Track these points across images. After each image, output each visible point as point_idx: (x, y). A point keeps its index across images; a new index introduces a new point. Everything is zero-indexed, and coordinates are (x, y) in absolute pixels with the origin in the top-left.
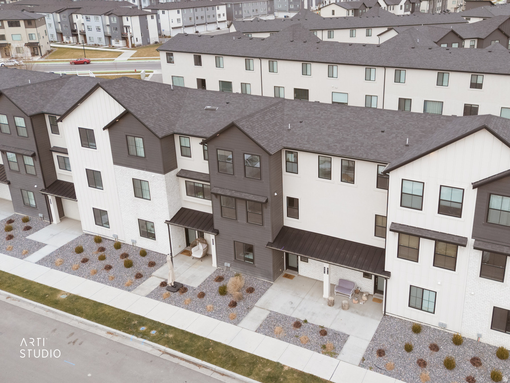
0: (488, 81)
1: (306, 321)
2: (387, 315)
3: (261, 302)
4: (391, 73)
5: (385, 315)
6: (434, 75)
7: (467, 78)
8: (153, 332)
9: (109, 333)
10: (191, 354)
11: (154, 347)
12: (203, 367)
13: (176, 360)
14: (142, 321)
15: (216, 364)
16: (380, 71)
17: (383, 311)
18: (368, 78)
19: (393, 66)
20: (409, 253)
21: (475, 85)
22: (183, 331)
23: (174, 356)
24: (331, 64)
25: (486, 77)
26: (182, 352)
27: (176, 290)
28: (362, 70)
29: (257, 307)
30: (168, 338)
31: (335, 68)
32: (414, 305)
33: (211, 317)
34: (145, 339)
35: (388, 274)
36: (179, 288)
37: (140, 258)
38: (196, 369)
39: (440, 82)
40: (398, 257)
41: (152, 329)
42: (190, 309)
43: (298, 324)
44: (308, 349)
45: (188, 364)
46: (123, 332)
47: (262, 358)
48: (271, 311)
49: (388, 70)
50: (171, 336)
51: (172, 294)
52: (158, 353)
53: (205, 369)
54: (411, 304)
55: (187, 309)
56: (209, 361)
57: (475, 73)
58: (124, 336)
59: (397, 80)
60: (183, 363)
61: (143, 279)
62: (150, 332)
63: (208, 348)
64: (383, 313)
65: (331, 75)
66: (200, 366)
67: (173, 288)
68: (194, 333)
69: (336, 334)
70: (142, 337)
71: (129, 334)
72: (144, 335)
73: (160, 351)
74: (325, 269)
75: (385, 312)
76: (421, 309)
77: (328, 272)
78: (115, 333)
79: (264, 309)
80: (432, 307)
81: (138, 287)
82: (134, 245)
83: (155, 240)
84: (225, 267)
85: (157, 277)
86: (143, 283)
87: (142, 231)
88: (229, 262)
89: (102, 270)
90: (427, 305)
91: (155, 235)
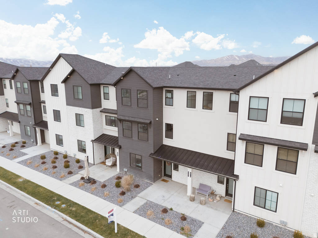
1: (171, 209)
2: (235, 212)
3: (142, 194)
5: (234, 211)
8: (63, 206)
9: (36, 204)
10: (82, 223)
11: (59, 215)
12: (88, 233)
13: (70, 226)
14: (60, 198)
15: (97, 232)
17: (233, 207)
20: (254, 159)
22: (83, 207)
23: (70, 223)
26: (77, 220)
27: (88, 182)
29: (138, 196)
30: (71, 210)
32: (258, 204)
33: (105, 200)
34: (56, 209)
35: (237, 177)
36: (91, 181)
37: (75, 163)
38: (82, 234)
40: (245, 163)
41: (63, 204)
42: (94, 194)
43: (165, 211)
44: (169, 229)
45: (78, 229)
46: (44, 203)
47: (133, 232)
48: (148, 200)
50: (74, 209)
51: (86, 184)
52: (60, 220)
53: (88, 235)
54: (256, 203)
55: (92, 194)
56: (93, 229)
58: (44, 206)
61: (72, 175)
62: (62, 205)
63: (96, 220)
64: (233, 209)
66: (85, 232)
67: (88, 181)
68: (90, 209)
69: (193, 221)
70: (54, 208)
71: (48, 205)
72: (56, 207)
73: (63, 218)
74: (188, 173)
75: (234, 209)
76: (264, 208)
77: (191, 175)
78: (39, 203)
79: (143, 198)
80: (274, 207)
81: (66, 179)
82: (75, 157)
83: (86, 153)
84: (124, 172)
85: (81, 174)
86: (71, 177)
87: (79, 148)
88: (126, 168)
89: (51, 168)
90: (270, 204)
91: (86, 150)
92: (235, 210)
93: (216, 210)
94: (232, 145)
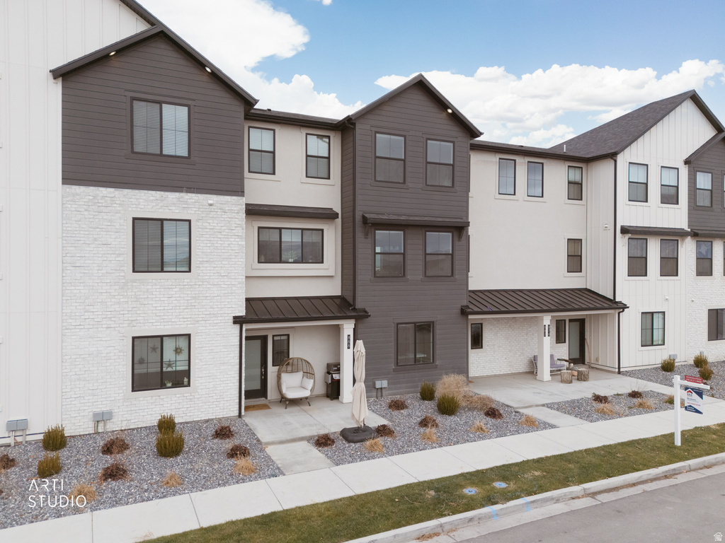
17: (617, 366)
20: (638, 267)
40: (628, 275)
54: (643, 342)
64: (617, 370)
71: (473, 509)
73: (578, 498)
74: (545, 329)
75: (619, 368)
76: (652, 345)
77: (549, 332)
79: (529, 407)
80: (661, 338)
81: (279, 466)
82: (100, 430)
83: (189, 385)
84: (374, 394)
85: (282, 442)
86: (273, 458)
87: (140, 374)
88: (383, 379)
89: (101, 485)
90: (657, 336)
91: (187, 373)
92: (621, 370)
93: (607, 379)
94: (575, 261)
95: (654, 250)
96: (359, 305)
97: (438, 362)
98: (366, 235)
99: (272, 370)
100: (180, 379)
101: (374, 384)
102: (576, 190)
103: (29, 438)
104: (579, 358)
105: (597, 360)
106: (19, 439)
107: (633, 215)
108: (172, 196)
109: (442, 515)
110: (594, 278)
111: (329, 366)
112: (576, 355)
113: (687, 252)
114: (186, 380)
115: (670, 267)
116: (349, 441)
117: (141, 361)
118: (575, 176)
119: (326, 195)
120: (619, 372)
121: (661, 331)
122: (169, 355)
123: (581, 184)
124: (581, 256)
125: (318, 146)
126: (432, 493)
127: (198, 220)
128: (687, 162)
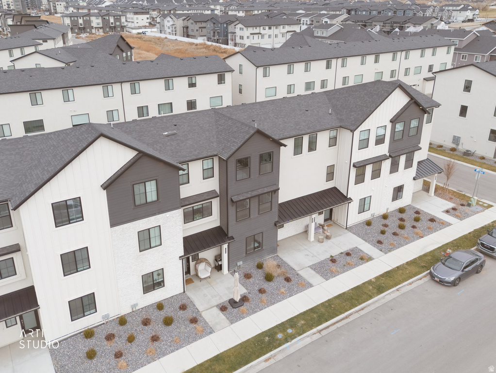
0: (200, 80)
1: (332, 256)
4: (127, 87)
6: (162, 82)
7: (185, 81)
8: (290, 331)
10: (332, 317)
11: (308, 336)
12: (349, 316)
14: (268, 334)
15: (351, 309)
16: (117, 87)
18: (106, 95)
19: (128, 80)
20: (360, 179)
21: (192, 85)
22: (301, 314)
23: (327, 327)
24: (65, 88)
25: (198, 77)
26: (327, 321)
28: (99, 89)
30: (304, 324)
31: (70, 92)
34: (296, 338)
35: (350, 199)
38: (348, 320)
39: (167, 88)
40: (355, 184)
41: (286, 331)
43: (333, 261)
45: (343, 321)
46: (274, 349)
49: (124, 85)
50: (302, 322)
51: (244, 307)
52: (318, 336)
54: (359, 212)
56: (347, 311)
57: (190, 76)
58: (280, 351)
59: (134, 92)
60: (338, 325)
61: (200, 320)
62: (287, 333)
65: (67, 100)
66: (346, 317)
68: (307, 308)
69: (352, 250)
70: (292, 339)
71: (281, 346)
72: (288, 339)
73: (315, 334)
75: (346, 225)
76: (364, 212)
78: (271, 355)
79: (304, 268)
80: (368, 207)
81: (211, 326)
82: (134, 310)
83: (164, 286)
84: (237, 267)
85: (207, 310)
86: (207, 321)
87: (146, 287)
88: (240, 261)
89: (153, 345)
90: (366, 207)
91: (163, 281)
92: (347, 227)
93: (340, 235)
94: (330, 175)
95: (369, 169)
96: (230, 235)
97: (264, 248)
98: (232, 206)
99: (192, 264)
100: (160, 284)
101: (237, 264)
102: (333, 142)
103: (110, 319)
104: (329, 218)
105: (337, 220)
106: (107, 320)
107: (360, 156)
108: (152, 218)
109: (271, 350)
110: (338, 183)
111: (216, 257)
112: (328, 217)
113: (386, 165)
114: (162, 284)
115: (376, 174)
116: (233, 308)
117: (145, 282)
118: (333, 133)
119: (213, 184)
120: (346, 229)
121: (368, 205)
122: (156, 277)
123: (336, 138)
124: (333, 173)
125: (208, 164)
126: (267, 338)
127: (163, 225)
128: (391, 122)
